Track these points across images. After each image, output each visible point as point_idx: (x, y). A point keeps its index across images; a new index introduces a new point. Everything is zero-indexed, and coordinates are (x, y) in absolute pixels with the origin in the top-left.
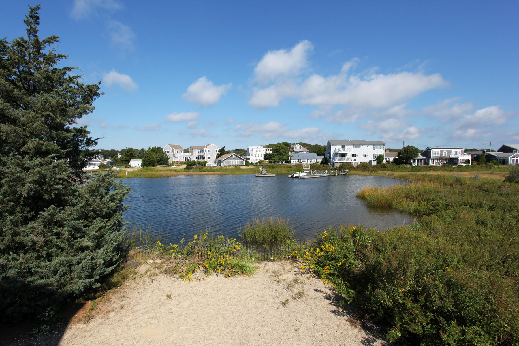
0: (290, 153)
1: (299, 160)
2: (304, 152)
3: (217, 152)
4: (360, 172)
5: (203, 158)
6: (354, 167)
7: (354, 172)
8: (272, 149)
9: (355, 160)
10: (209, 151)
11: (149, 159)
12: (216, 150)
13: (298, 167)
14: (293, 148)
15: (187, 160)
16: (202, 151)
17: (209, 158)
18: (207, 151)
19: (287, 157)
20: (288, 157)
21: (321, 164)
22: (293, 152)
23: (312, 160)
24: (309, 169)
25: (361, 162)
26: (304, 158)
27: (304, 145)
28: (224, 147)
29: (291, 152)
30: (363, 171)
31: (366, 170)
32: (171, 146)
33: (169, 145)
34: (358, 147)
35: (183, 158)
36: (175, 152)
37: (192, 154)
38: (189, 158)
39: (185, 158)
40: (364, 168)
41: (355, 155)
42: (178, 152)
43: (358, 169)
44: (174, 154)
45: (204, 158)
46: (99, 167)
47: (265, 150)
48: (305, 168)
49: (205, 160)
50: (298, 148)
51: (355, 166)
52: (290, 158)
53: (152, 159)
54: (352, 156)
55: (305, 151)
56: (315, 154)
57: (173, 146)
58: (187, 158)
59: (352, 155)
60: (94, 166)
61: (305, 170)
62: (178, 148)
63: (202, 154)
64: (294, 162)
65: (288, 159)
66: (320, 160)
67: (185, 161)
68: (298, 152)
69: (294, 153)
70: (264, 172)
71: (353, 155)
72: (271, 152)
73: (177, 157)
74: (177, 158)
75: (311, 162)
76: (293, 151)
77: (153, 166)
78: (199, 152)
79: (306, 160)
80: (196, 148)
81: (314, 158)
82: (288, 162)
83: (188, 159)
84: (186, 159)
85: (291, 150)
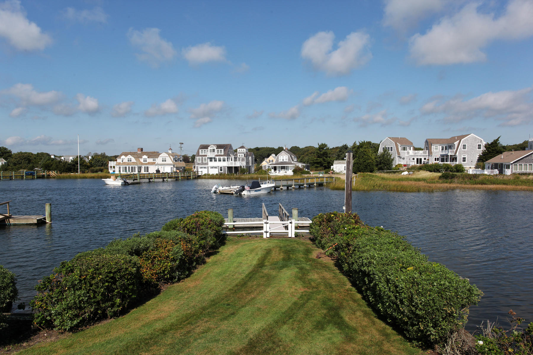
3: (479, 148)
5: (454, 159)
10: (464, 147)
11: (365, 161)
12: (479, 146)
15: (421, 163)
16: (450, 147)
17: (464, 159)
18: (461, 146)
28: (498, 140)
32: (393, 139)
33: (390, 138)
35: (414, 159)
36: (400, 148)
37: (430, 154)
38: (425, 159)
39: (417, 159)
42: (404, 149)
44: (399, 153)
45: (456, 158)
46: (293, 171)
49: (457, 163)
53: (369, 161)
57: (396, 140)
58: (421, 159)
60: (286, 171)
62: (405, 144)
63: (450, 153)
67: (416, 164)
73: (402, 157)
74: (404, 159)
77: (371, 172)
78: (442, 149)
80: (438, 141)
83: (423, 160)
84: (419, 161)
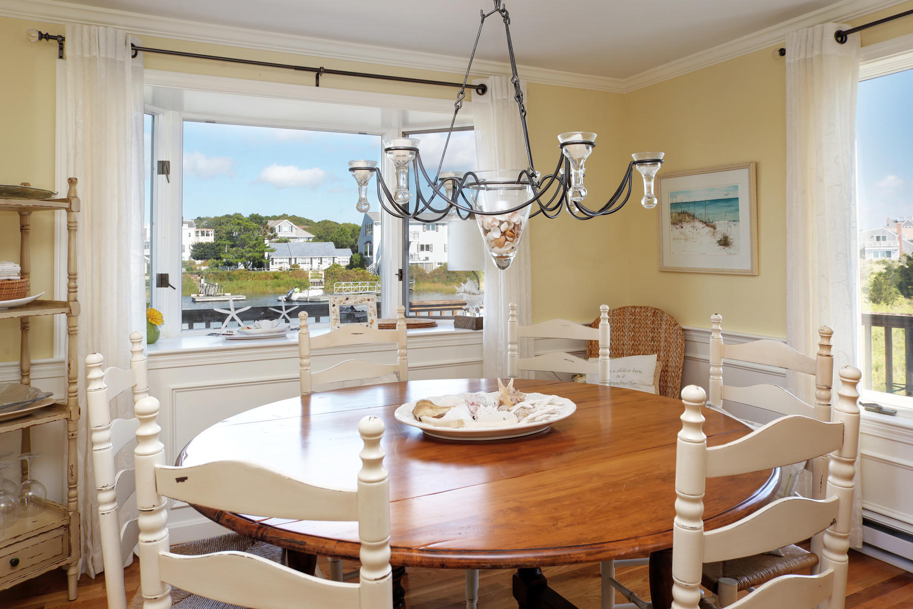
0: (266, 242)
1: (290, 259)
2: (302, 241)
4: (440, 286)
6: (426, 274)
7: (427, 285)
8: (212, 232)
9: (427, 259)
13: (296, 277)
14: (272, 230)
19: (260, 252)
20: (263, 252)
21: (348, 267)
22: (273, 240)
23: (323, 260)
24: (323, 280)
25: (441, 264)
26: (303, 254)
27: (298, 221)
29: (270, 238)
30: (445, 283)
31: (451, 280)
34: (433, 229)
40: (447, 277)
41: (428, 246)
43: (436, 279)
47: (193, 234)
48: (312, 278)
50: (285, 229)
51: (428, 273)
52: (266, 254)
54: (419, 249)
55: (301, 235)
56: (331, 245)
59: (420, 247)
61: (314, 284)
64: (278, 264)
65: (263, 257)
66: (344, 258)
68: (286, 241)
69: (277, 242)
70: (212, 291)
71: (422, 247)
72: (211, 239)
75: (321, 263)
76: (275, 236)
79: (308, 260)
81: (328, 254)
82: (260, 264)
85: (269, 234)
